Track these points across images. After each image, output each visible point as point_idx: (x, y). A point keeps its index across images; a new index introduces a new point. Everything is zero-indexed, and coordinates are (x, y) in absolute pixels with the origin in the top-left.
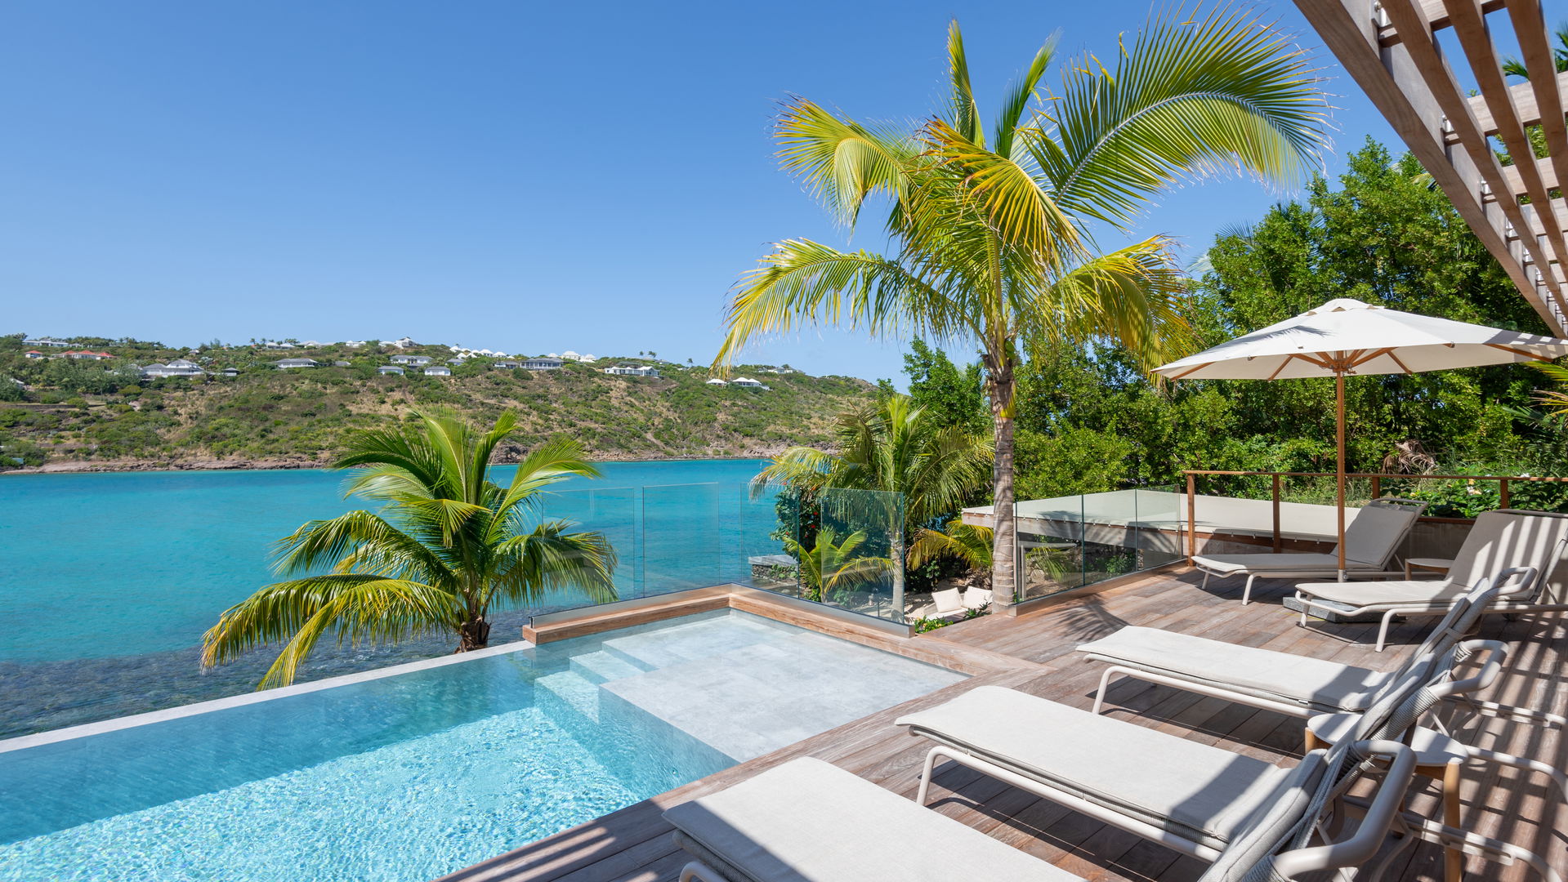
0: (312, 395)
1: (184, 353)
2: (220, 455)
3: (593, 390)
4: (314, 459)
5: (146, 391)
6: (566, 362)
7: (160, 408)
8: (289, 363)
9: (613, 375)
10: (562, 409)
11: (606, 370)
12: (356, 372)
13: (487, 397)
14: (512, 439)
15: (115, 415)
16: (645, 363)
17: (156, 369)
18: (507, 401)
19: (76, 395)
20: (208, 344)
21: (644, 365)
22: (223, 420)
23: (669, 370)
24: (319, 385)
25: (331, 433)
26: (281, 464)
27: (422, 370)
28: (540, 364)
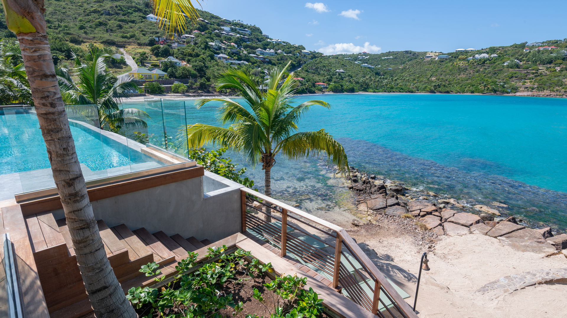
19: (536, 65)
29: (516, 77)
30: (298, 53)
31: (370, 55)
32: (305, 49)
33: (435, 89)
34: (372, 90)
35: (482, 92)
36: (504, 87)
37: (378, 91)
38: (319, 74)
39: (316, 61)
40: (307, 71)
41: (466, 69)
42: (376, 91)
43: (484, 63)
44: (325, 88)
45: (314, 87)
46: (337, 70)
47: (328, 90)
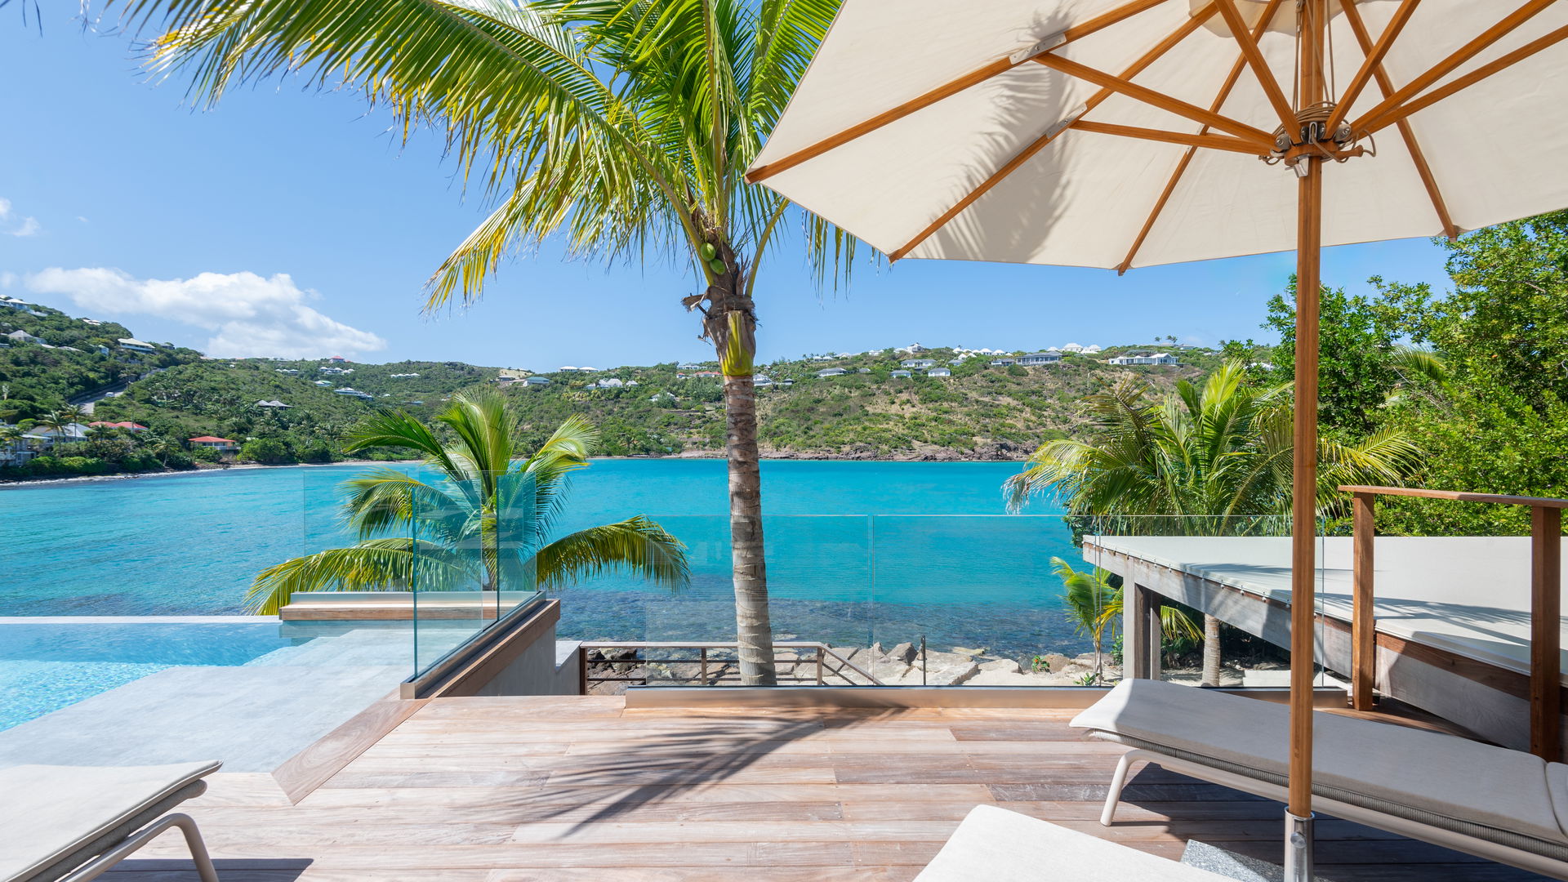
0: (843, 398)
1: (762, 369)
2: (778, 447)
3: (1094, 384)
4: (839, 452)
6: (1065, 355)
8: (826, 373)
9: (1118, 366)
10: (1057, 405)
11: (1110, 360)
12: (874, 377)
13: (982, 395)
14: (1003, 436)
15: (720, 417)
16: (1160, 349)
18: (1001, 398)
19: (700, 403)
20: (776, 361)
21: (1159, 352)
22: (781, 420)
23: (1191, 356)
24: (846, 390)
25: (852, 430)
26: (816, 456)
27: (926, 373)
28: (1037, 359)
29: (676, 424)
30: (106, 344)
31: (356, 366)
32: (130, 335)
34: (382, 456)
35: (625, 453)
36: (660, 443)
37: (400, 456)
38: (198, 411)
39: (180, 373)
40: (148, 401)
41: (589, 408)
42: (394, 456)
43: (617, 396)
44: (227, 452)
45: (189, 449)
46: (263, 403)
47: (239, 456)
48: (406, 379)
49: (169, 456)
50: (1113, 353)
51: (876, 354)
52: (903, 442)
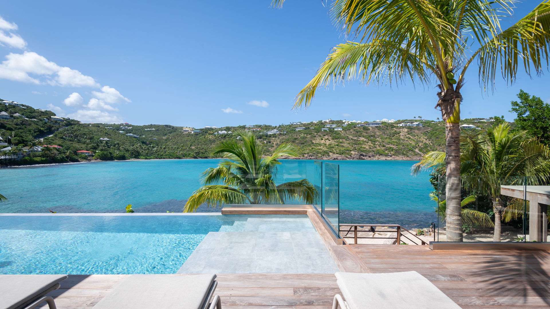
0: (304, 138)
1: (275, 128)
3: (393, 133)
4: (303, 157)
5: (267, 138)
6: (383, 123)
7: (270, 142)
8: (298, 129)
9: (402, 127)
11: (399, 125)
12: (315, 130)
13: (354, 137)
14: (361, 151)
17: (269, 132)
18: (360, 138)
20: (281, 125)
21: (416, 122)
23: (427, 123)
24: (306, 135)
25: (308, 149)
26: (296, 158)
27: (334, 129)
28: (373, 124)
30: (46, 118)
31: (133, 126)
32: (55, 115)
33: (197, 156)
34: (144, 157)
37: (150, 158)
38: (79, 141)
39: (73, 128)
40: (62, 138)
41: (215, 141)
42: (148, 157)
43: (225, 137)
44: (90, 156)
45: (77, 155)
46: (102, 139)
47: (94, 157)
48: (150, 131)
49: (70, 157)
50: (399, 122)
51: (316, 122)
52: (326, 153)
